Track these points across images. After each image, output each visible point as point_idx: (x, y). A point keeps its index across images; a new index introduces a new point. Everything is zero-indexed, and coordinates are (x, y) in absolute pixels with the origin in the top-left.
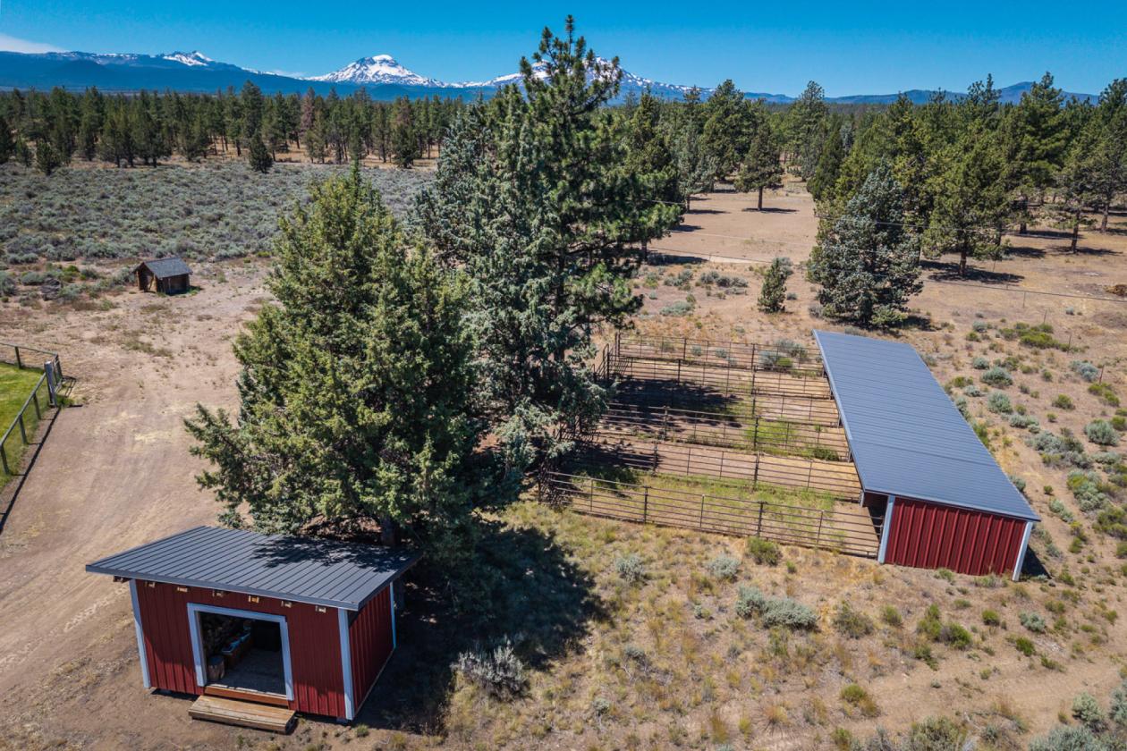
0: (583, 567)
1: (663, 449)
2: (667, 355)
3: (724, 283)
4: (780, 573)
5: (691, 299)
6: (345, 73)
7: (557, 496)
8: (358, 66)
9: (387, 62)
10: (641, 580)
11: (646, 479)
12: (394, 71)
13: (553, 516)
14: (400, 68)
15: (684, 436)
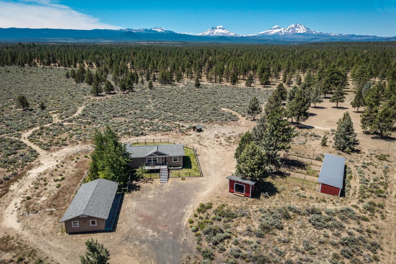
0: (276, 187)
1: (291, 173)
2: (297, 155)
3: (315, 136)
4: (303, 192)
5: (306, 141)
7: (273, 178)
8: (211, 30)
9: (221, 28)
10: (284, 190)
11: (288, 177)
12: (223, 31)
13: (273, 181)
14: (225, 30)
15: (296, 171)
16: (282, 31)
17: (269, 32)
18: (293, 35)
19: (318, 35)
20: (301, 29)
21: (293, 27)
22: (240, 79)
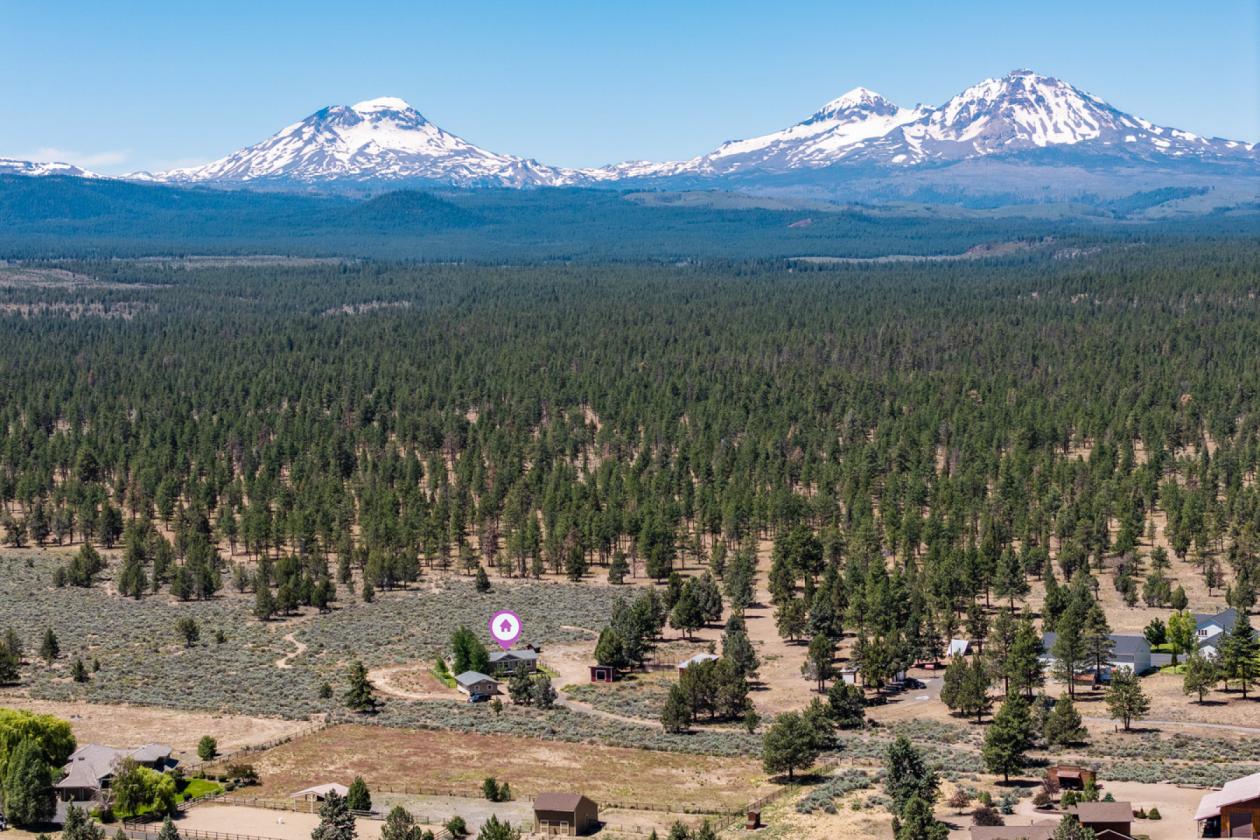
6: (270, 155)
8: (308, 131)
9: (394, 115)
12: (413, 142)
14: (431, 131)
16: (909, 133)
17: (799, 141)
18: (995, 168)
19: (1193, 159)
20: (1061, 115)
21: (993, 96)
22: (592, 564)
